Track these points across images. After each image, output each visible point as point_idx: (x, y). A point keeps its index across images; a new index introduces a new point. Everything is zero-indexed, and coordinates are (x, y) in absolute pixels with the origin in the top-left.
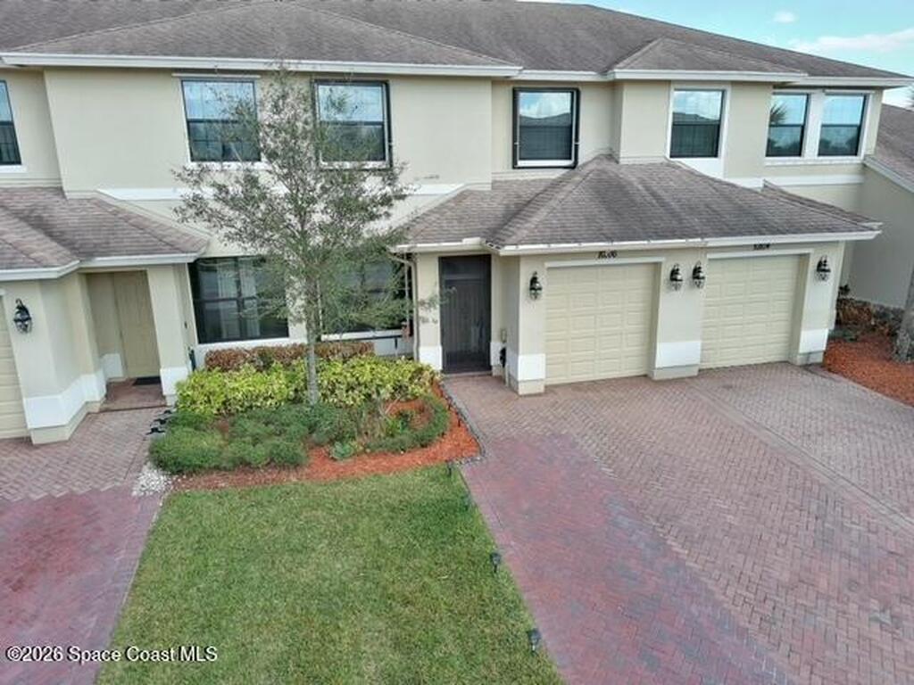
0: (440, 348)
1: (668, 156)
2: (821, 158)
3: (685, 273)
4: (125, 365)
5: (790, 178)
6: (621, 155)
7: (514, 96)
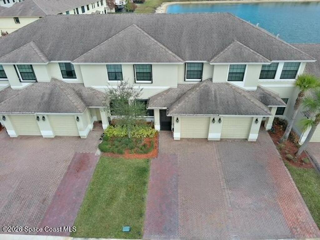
0: (159, 126)
1: (227, 81)
2: (281, 79)
4: (98, 118)
5: (268, 85)
6: (213, 81)
7: (185, 64)
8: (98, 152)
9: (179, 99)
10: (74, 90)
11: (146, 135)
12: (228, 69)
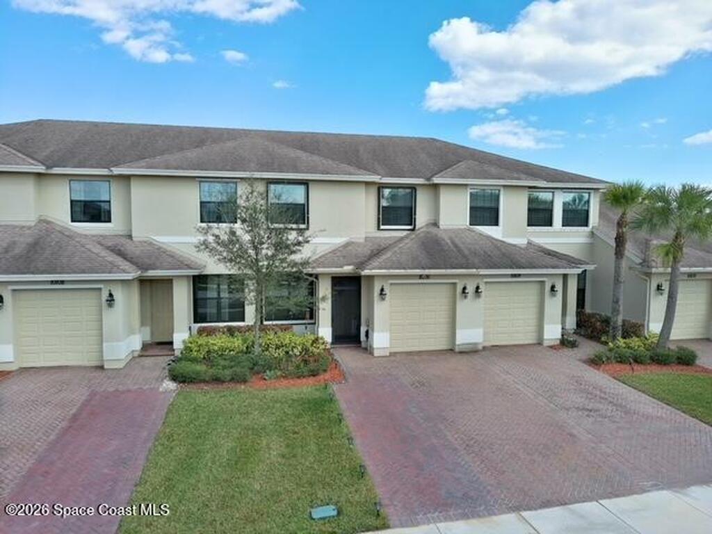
0: (331, 329)
1: (468, 224)
2: (564, 228)
3: (471, 289)
4: (152, 334)
6: (441, 225)
7: (379, 191)
8: (170, 385)
9: (373, 256)
10: (102, 244)
12: (466, 196)
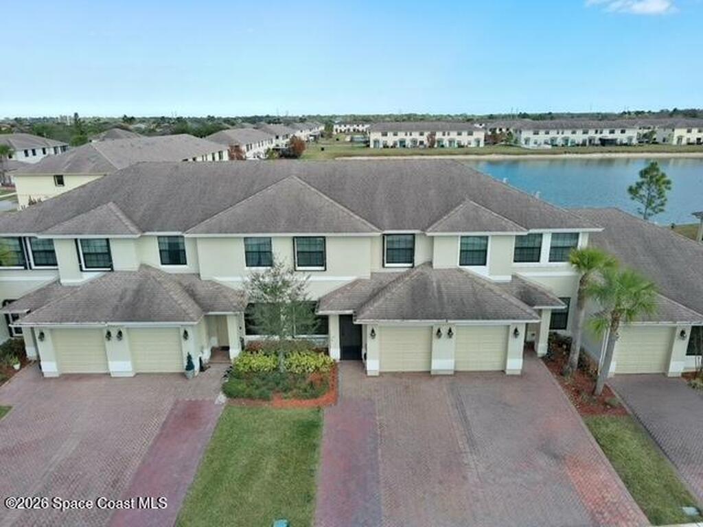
0: (339, 350)
1: (457, 265)
2: (551, 263)
3: (444, 331)
4: (219, 341)
5: (532, 273)
6: (434, 265)
7: (384, 238)
8: (222, 398)
9: (374, 296)
10: (180, 284)
11: (313, 367)
12: (457, 243)
